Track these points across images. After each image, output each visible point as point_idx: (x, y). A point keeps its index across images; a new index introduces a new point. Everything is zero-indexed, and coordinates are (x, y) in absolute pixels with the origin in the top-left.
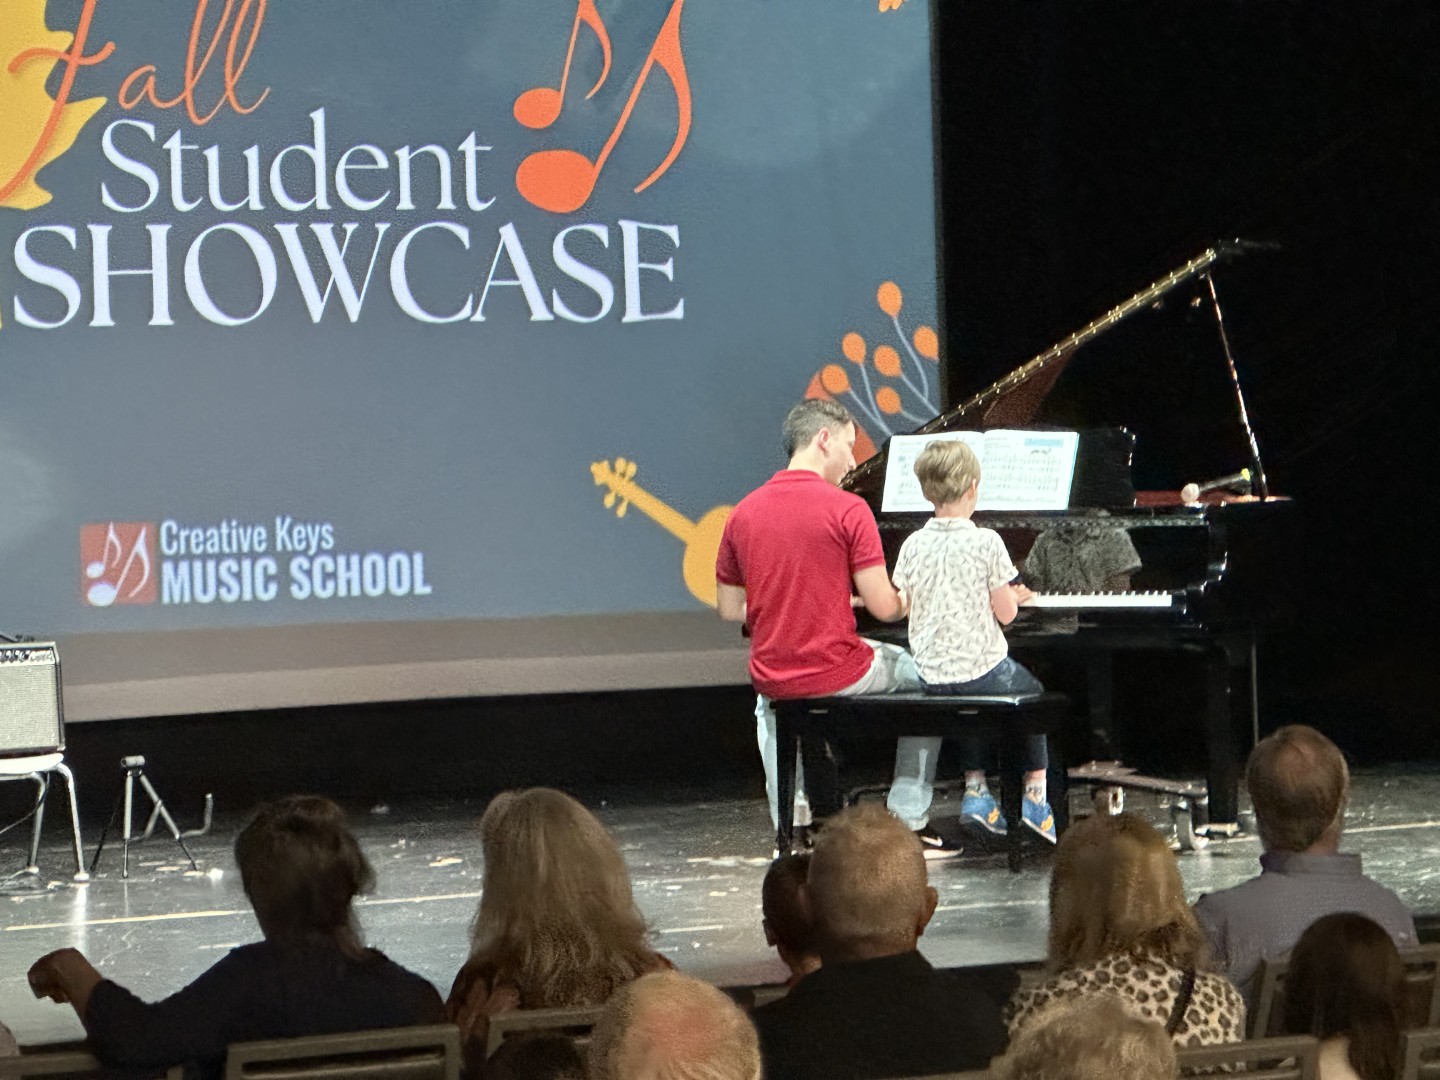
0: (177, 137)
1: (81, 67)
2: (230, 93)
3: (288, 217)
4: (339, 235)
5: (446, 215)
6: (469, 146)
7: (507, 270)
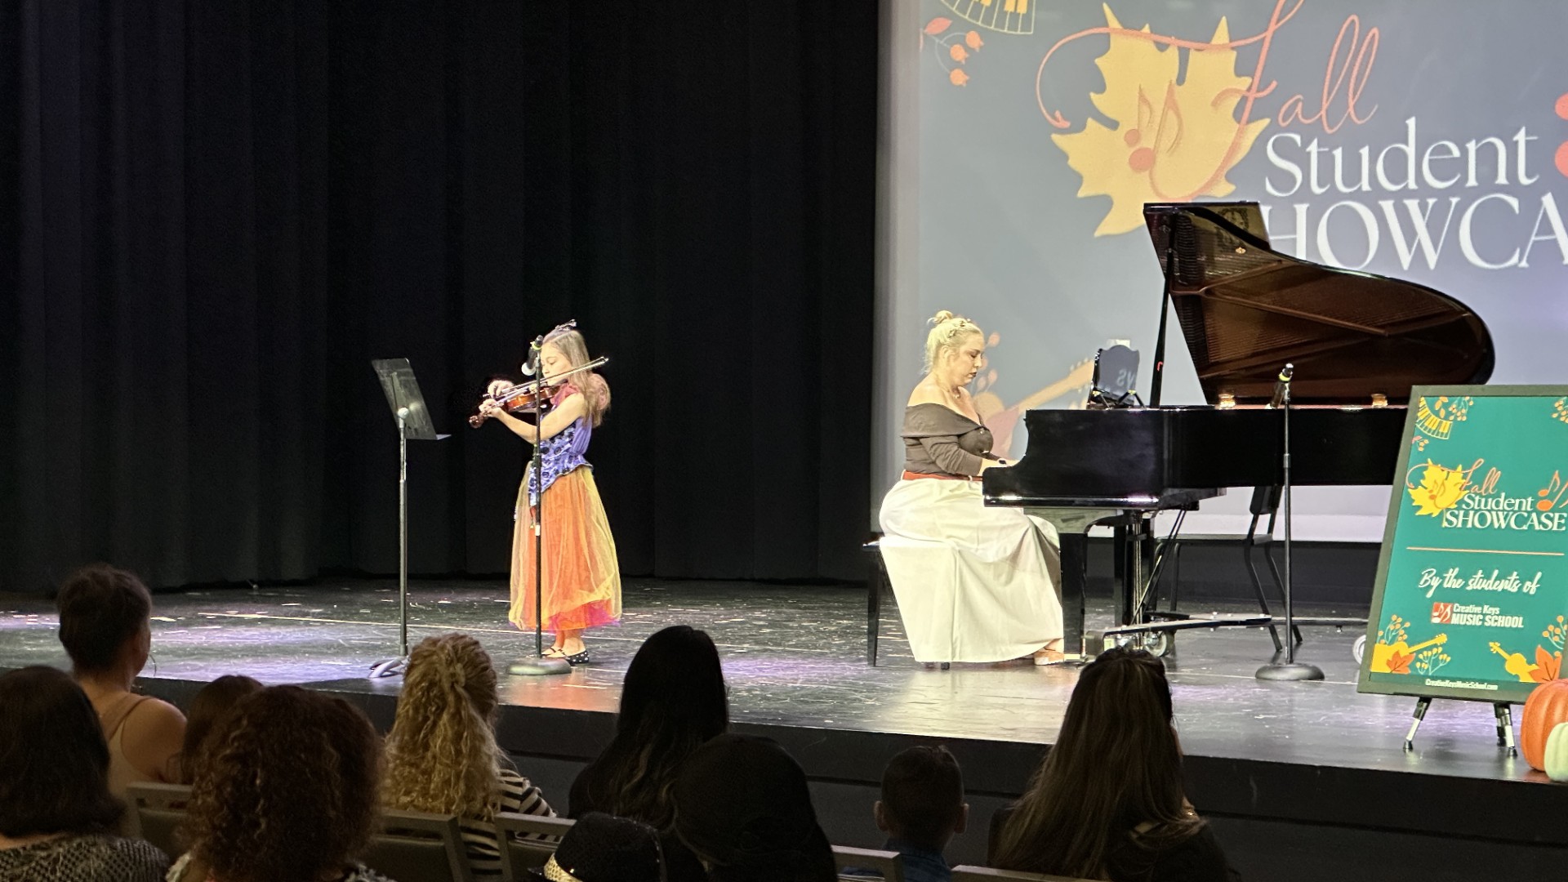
0: (1316, 141)
1: (1256, 99)
2: (1351, 110)
3: (1387, 195)
4: (1423, 207)
5: (1502, 189)
6: (1521, 137)
7: (1546, 227)
